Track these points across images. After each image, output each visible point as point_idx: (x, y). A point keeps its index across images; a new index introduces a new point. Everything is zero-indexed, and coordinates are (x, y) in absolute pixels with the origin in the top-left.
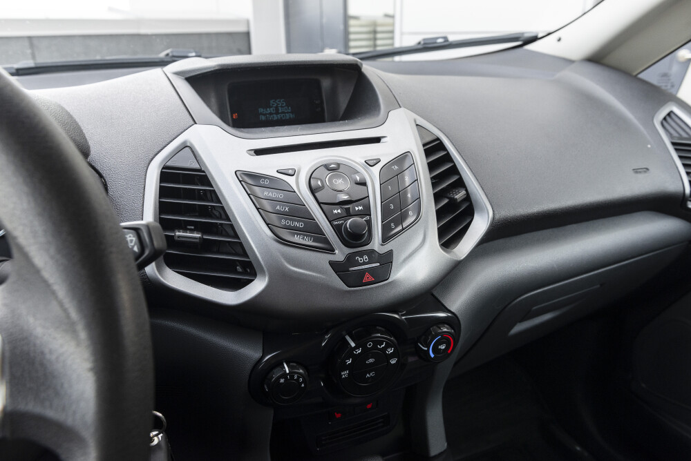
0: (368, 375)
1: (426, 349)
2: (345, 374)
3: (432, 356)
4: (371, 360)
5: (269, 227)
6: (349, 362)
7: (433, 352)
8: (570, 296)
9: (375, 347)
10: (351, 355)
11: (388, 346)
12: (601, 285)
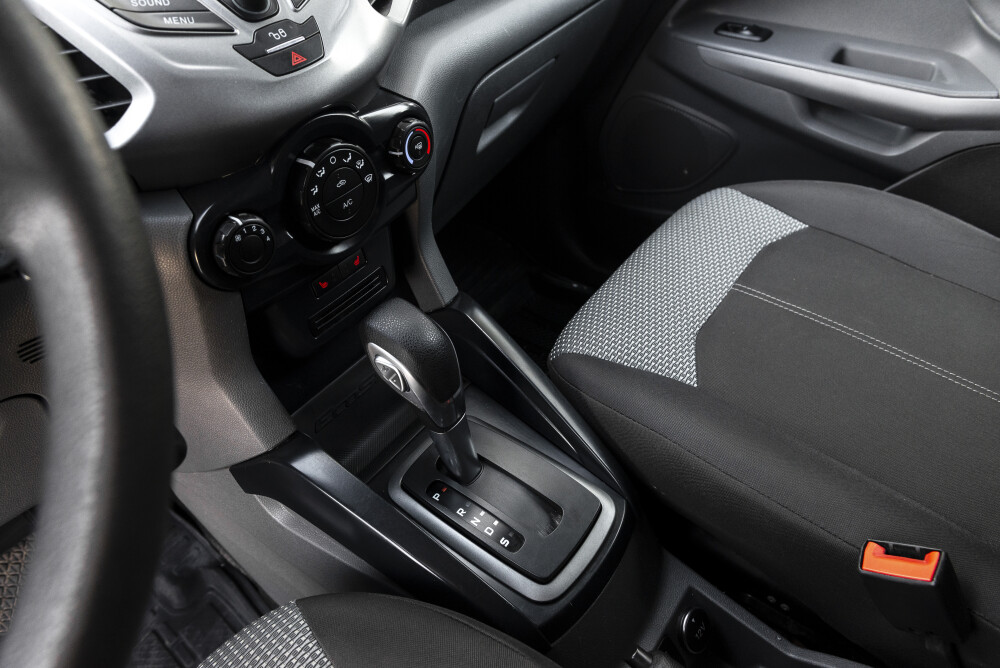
0: (345, 205)
1: (399, 154)
2: (316, 209)
3: (411, 161)
4: (342, 183)
5: (116, 13)
6: (315, 191)
7: (411, 157)
8: (529, 77)
9: (340, 163)
10: (314, 181)
11: (356, 158)
12: (556, 58)
